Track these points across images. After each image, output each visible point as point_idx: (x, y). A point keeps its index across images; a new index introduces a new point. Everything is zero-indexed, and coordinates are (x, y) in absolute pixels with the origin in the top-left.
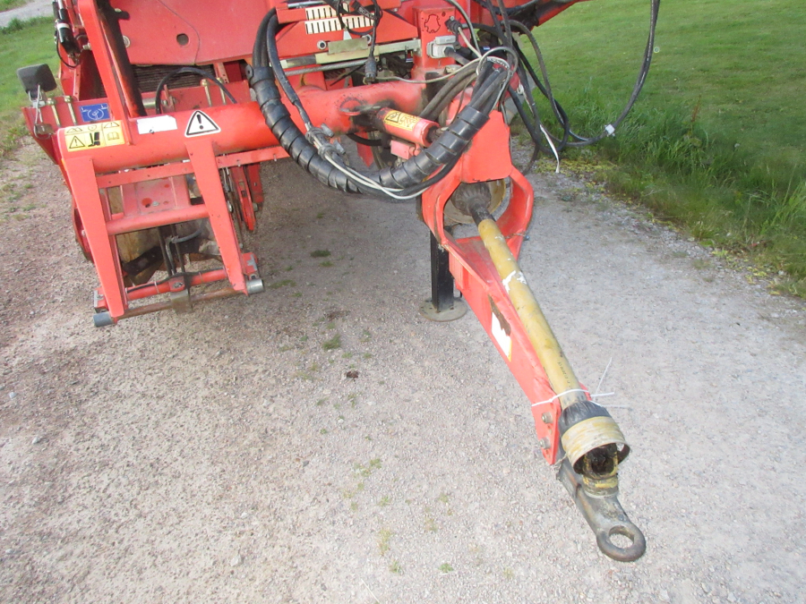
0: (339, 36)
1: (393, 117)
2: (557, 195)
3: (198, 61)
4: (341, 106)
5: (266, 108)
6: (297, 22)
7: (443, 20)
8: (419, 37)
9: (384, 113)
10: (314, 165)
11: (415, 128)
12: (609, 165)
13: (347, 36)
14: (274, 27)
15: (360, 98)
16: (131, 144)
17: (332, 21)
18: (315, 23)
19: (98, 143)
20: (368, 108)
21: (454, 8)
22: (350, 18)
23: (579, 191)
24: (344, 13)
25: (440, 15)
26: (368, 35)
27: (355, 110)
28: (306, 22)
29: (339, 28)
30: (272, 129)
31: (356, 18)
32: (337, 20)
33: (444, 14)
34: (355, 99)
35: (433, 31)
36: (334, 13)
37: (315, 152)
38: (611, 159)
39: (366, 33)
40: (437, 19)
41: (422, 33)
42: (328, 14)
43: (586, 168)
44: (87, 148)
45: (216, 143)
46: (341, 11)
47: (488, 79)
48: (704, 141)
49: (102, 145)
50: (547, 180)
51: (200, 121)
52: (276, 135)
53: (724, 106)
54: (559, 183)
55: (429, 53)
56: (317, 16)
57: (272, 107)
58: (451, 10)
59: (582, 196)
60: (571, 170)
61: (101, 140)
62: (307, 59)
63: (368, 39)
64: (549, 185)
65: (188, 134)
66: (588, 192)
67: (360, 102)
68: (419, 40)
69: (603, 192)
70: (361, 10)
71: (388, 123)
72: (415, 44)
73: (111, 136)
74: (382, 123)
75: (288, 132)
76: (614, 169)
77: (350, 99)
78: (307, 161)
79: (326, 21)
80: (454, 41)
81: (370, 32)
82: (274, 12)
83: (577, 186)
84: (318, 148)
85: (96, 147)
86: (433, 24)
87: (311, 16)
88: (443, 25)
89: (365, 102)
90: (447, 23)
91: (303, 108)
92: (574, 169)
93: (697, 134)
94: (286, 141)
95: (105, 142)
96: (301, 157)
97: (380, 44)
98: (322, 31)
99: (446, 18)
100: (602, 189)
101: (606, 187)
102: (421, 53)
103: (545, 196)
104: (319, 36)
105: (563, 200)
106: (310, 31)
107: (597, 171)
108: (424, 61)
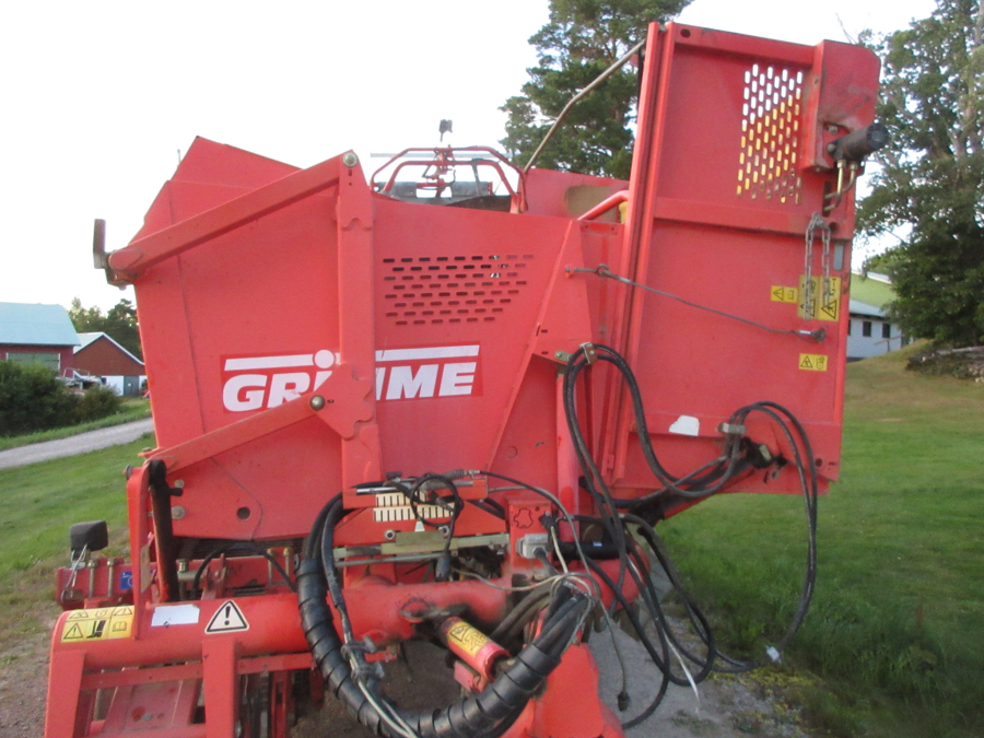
0: (410, 525)
1: (458, 633)
2: (731, 719)
3: (256, 537)
4: (403, 608)
5: (305, 607)
6: (366, 508)
7: (536, 515)
8: (508, 531)
9: (449, 625)
10: (344, 689)
11: (479, 653)
12: (809, 677)
13: (420, 527)
14: (337, 512)
15: (428, 599)
16: (137, 638)
17: (405, 509)
18: (385, 511)
19: (99, 635)
20: (435, 613)
21: (549, 502)
22: (427, 507)
23: (764, 717)
24: (420, 502)
25: (533, 510)
26: (446, 527)
27: (419, 615)
28: (375, 509)
29: (413, 517)
30: (307, 633)
31: (433, 508)
32: (410, 508)
33: (537, 509)
34: (422, 600)
35: (524, 527)
36: (408, 501)
37: (348, 675)
38: (812, 668)
39: (442, 525)
40: (530, 513)
41: (512, 528)
42: (401, 501)
43: (776, 679)
44: (85, 639)
45: (240, 643)
46: (415, 500)
47: (561, 610)
48: (939, 657)
49: (103, 637)
50: (720, 693)
51: (227, 615)
52: (310, 643)
53: (969, 603)
54: (736, 700)
55: (518, 550)
56: (388, 502)
57: (312, 607)
58: (546, 505)
59: (768, 726)
60: (755, 680)
61: (104, 631)
62: (369, 550)
63: (445, 531)
64: (723, 702)
65: (209, 630)
66: (776, 720)
67: (427, 605)
68: (508, 535)
69: (798, 723)
70: (438, 500)
71: (453, 640)
72: (503, 539)
73: (117, 627)
74: (446, 638)
75: (323, 642)
76: (816, 685)
77: (415, 600)
78: (338, 683)
79: (398, 510)
80: (546, 541)
81: (448, 524)
82: (340, 497)
83: (762, 708)
84: (353, 668)
85: (96, 638)
86: (524, 518)
87: (381, 503)
88: (536, 522)
89: (434, 605)
90: (541, 519)
91: (346, 614)
92: (759, 679)
93: (928, 646)
94: (320, 651)
95: (108, 633)
96: (332, 676)
97: (459, 537)
98: (392, 519)
99: (540, 513)
100: (797, 719)
101: (803, 715)
102: (510, 549)
103: (716, 720)
104: (389, 524)
105: (741, 730)
106: (378, 518)
107: (791, 684)
108: (512, 558)
